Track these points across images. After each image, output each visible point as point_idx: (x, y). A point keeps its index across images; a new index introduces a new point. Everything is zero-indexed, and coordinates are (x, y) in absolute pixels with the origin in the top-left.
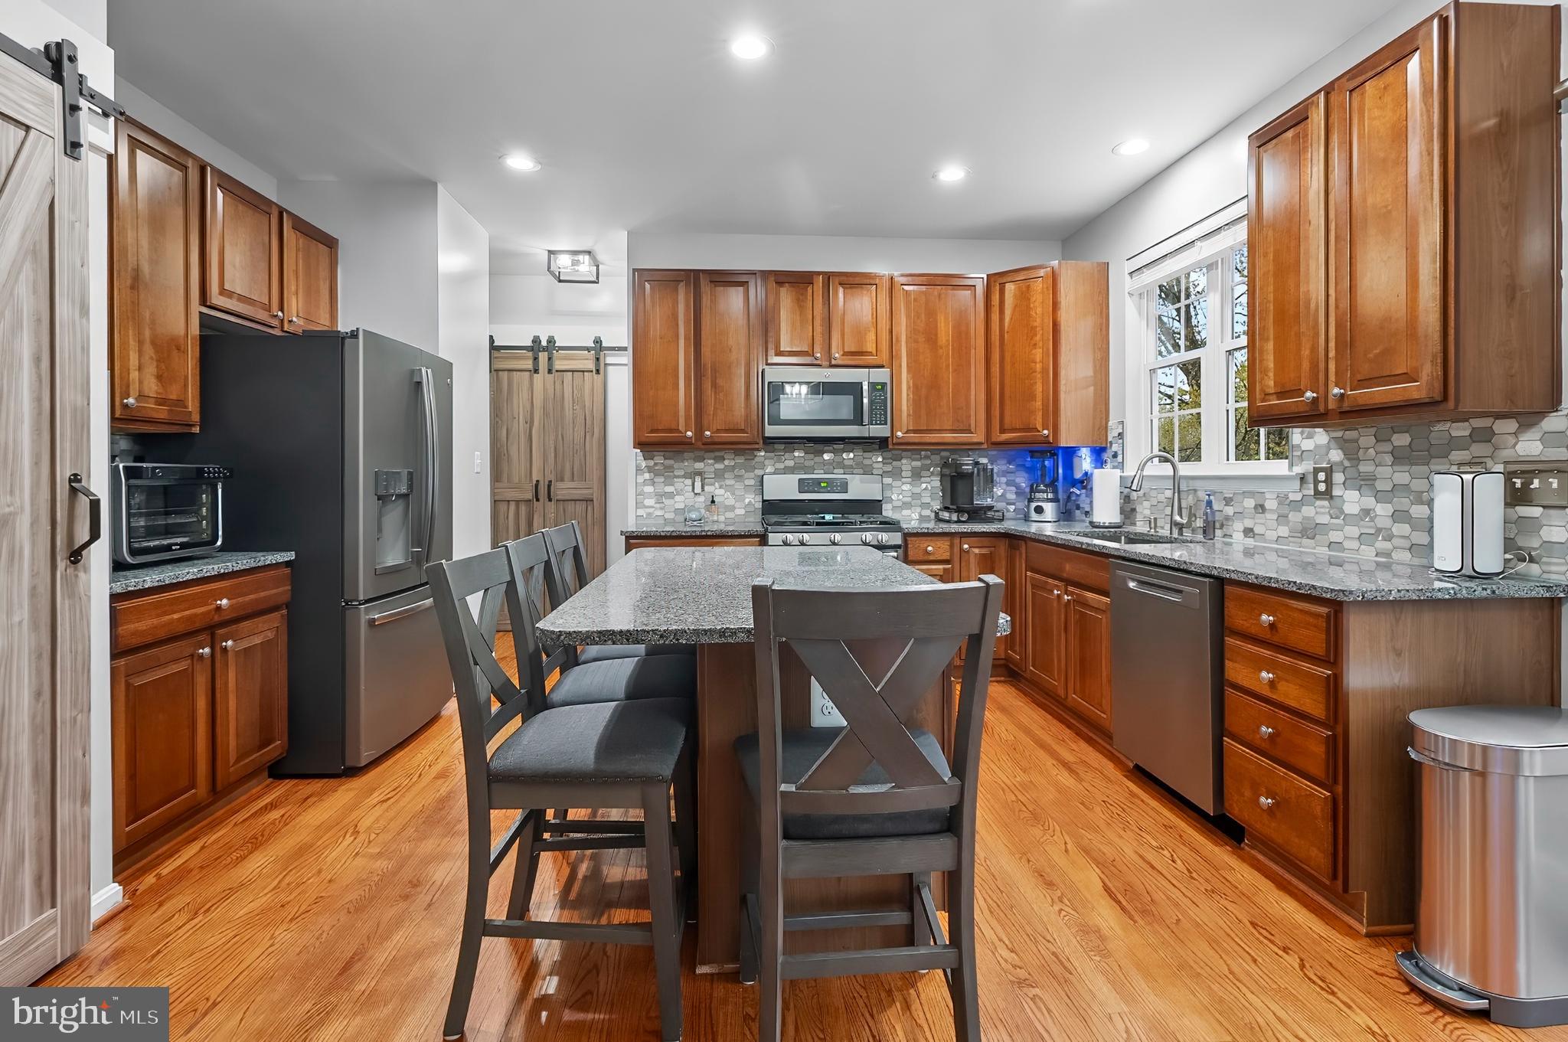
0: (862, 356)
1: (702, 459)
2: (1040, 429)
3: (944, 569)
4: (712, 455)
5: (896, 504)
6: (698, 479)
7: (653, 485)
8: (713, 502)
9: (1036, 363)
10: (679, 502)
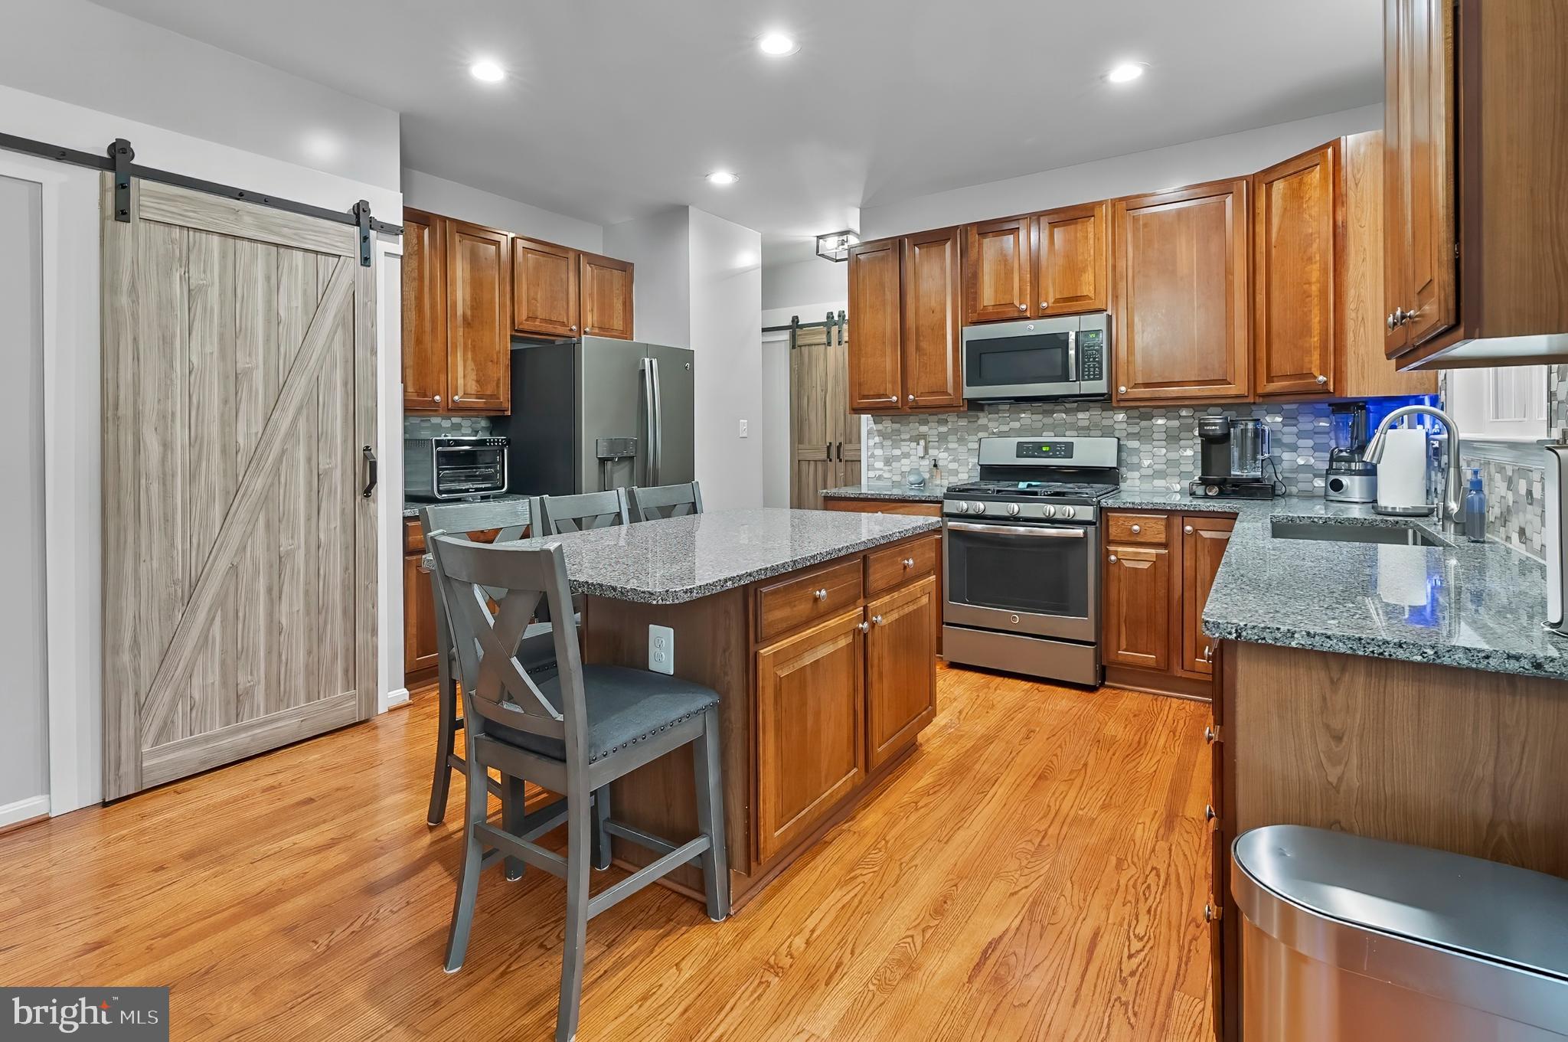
0: (1077, 301)
1: (925, 422)
2: (1316, 374)
3: (1157, 555)
4: (935, 418)
5: (1144, 472)
6: (922, 442)
7: (882, 448)
8: (935, 466)
9: (1310, 283)
10: (905, 464)
